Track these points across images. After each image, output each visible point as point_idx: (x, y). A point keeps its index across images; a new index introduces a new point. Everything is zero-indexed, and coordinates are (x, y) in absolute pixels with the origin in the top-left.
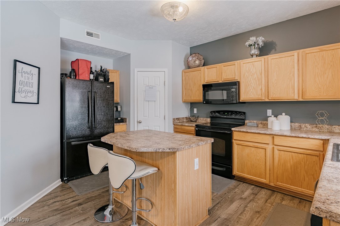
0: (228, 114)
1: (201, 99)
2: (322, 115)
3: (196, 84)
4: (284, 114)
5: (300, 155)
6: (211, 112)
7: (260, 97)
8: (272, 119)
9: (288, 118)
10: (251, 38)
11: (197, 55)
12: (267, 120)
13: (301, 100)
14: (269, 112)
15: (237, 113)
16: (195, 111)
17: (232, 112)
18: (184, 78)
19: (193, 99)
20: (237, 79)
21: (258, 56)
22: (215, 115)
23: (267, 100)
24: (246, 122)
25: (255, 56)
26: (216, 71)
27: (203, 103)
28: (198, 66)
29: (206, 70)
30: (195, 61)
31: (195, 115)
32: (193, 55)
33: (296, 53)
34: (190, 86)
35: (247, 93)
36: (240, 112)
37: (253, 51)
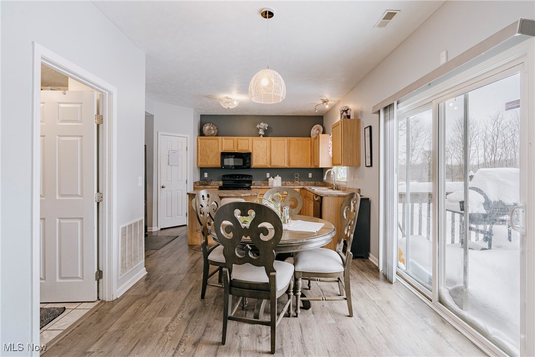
0: (239, 177)
2: (297, 176)
4: (278, 176)
6: (223, 176)
7: (266, 164)
8: (271, 179)
9: (280, 178)
11: (212, 124)
12: (268, 181)
13: (288, 167)
14: (268, 175)
15: (246, 176)
16: (206, 175)
17: (243, 176)
18: (199, 144)
20: (250, 151)
21: (263, 136)
22: (228, 178)
23: (270, 167)
24: (253, 182)
25: (261, 136)
26: (232, 142)
27: (222, 168)
28: (212, 135)
29: (223, 140)
30: (210, 129)
31: (205, 180)
32: (208, 124)
33: (286, 139)
34: (206, 152)
35: (257, 161)
36: (248, 175)
37: (261, 132)
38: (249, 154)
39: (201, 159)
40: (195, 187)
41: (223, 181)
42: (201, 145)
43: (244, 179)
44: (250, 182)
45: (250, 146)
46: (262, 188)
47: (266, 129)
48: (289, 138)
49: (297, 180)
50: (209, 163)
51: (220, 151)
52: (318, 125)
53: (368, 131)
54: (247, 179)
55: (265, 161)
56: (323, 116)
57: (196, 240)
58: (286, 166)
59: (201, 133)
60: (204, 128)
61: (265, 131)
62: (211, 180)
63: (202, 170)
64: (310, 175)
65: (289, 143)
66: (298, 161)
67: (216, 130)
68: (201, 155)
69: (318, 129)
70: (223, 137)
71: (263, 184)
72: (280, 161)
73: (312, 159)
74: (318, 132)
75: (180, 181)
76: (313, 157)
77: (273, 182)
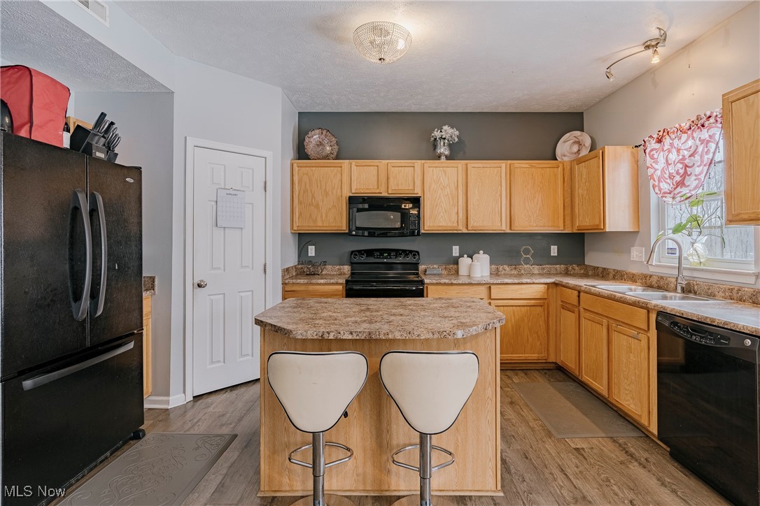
0: (389, 255)
1: (343, 227)
2: (527, 252)
3: (330, 193)
4: (481, 252)
5: (523, 309)
6: (352, 252)
7: (455, 224)
8: (465, 261)
9: (487, 257)
10: (446, 128)
11: (324, 132)
12: (456, 263)
13: (509, 231)
14: (456, 251)
15: (406, 253)
16: (312, 251)
17: (398, 252)
18: (296, 178)
19: (321, 225)
20: (418, 192)
21: (448, 158)
22: (363, 259)
23: (465, 231)
24: (422, 267)
25: (443, 157)
26: (375, 173)
27: (349, 234)
28: (326, 157)
29: (354, 167)
30: (320, 144)
31: (310, 262)
32: (317, 131)
33: (503, 164)
34: (313, 197)
35: (436, 217)
36: (411, 252)
37: (443, 149)
38: (416, 201)
39: (300, 214)
40: (287, 281)
41: (352, 264)
42: (300, 181)
43: (400, 260)
44: (415, 266)
45: (418, 183)
46: (452, 284)
47: (456, 140)
48: (509, 162)
49: (527, 261)
50: (319, 223)
51: (347, 194)
52: (578, 133)
54: (409, 259)
55: (454, 218)
56: (582, 114)
57: (286, 480)
58: (504, 228)
59: (301, 153)
60: (307, 139)
61: (451, 146)
62: (325, 263)
63: (304, 239)
64: (554, 251)
65: (511, 173)
67: (336, 147)
68: (300, 203)
69: (579, 143)
70: (354, 162)
71: (444, 272)
72: (489, 218)
73: (568, 211)
74: (575, 148)
75: (248, 267)
76: (570, 206)
77: (470, 268)
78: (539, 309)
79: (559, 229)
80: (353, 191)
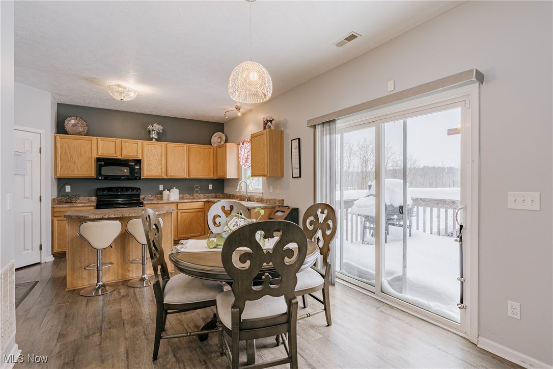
0: (122, 190)
1: (92, 173)
2: (197, 187)
3: (84, 155)
4: (175, 188)
6: (98, 189)
7: (161, 174)
8: (166, 192)
9: (177, 190)
10: (155, 125)
11: (78, 118)
12: (161, 194)
13: (188, 178)
14: (161, 187)
15: (133, 189)
16: (68, 189)
17: (128, 189)
18: (58, 145)
19: (77, 173)
20: (140, 157)
21: (157, 140)
22: (105, 193)
23: (167, 178)
24: (142, 197)
25: (154, 140)
26: (114, 145)
27: (97, 179)
28: (79, 134)
29: (100, 141)
30: (74, 125)
31: (67, 195)
32: (73, 118)
33: (185, 145)
34: (71, 157)
35: (150, 170)
36: (135, 188)
37: (154, 135)
38: (138, 162)
39: (62, 167)
40: (55, 206)
41: (97, 196)
42: (61, 147)
43: (129, 192)
44: (138, 196)
45: (140, 152)
46: (158, 203)
47: (161, 131)
48: (188, 144)
49: (197, 192)
50: (76, 172)
51: (95, 156)
52: (220, 133)
53: (295, 143)
54: (134, 192)
55: (160, 171)
56: (223, 124)
58: (185, 176)
59: (61, 128)
60: (66, 122)
61: (158, 134)
62: (79, 196)
63: (61, 182)
64: (210, 187)
65: (189, 150)
66: (200, 171)
67: (86, 127)
68: (62, 160)
69: (220, 137)
70: (100, 138)
71: (155, 199)
72: (178, 170)
73: (215, 169)
74: (219, 140)
75: (29, 198)
76: (215, 166)
77: (168, 196)
78: (201, 213)
79: (211, 177)
80: (99, 154)
